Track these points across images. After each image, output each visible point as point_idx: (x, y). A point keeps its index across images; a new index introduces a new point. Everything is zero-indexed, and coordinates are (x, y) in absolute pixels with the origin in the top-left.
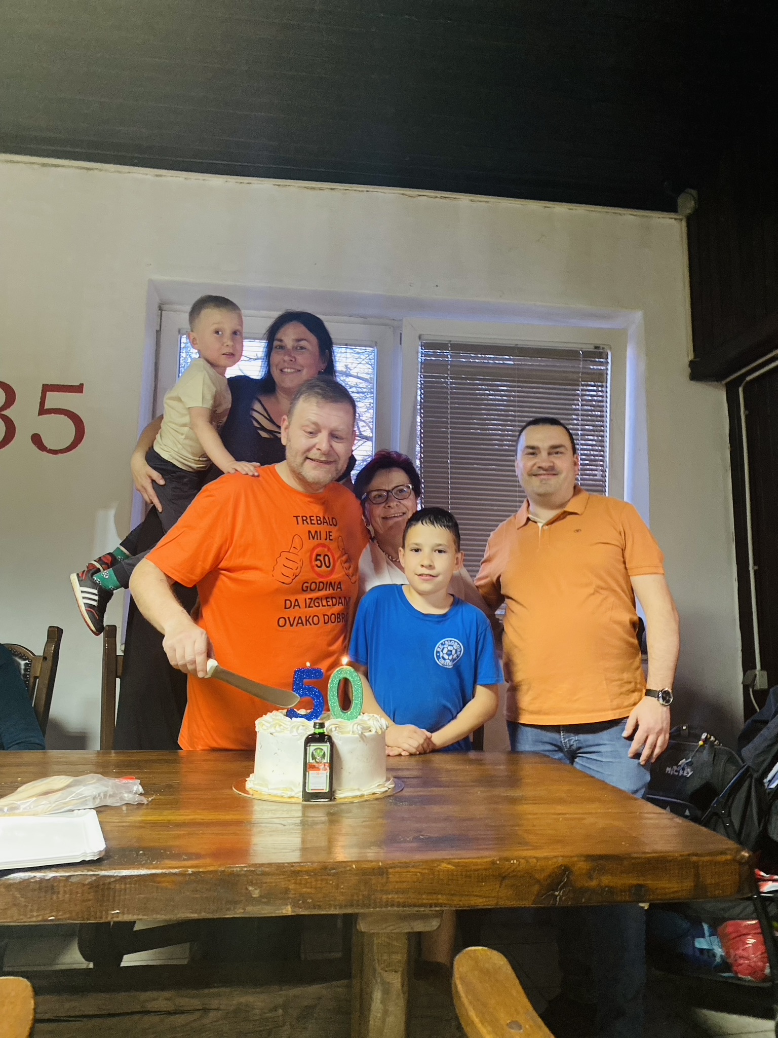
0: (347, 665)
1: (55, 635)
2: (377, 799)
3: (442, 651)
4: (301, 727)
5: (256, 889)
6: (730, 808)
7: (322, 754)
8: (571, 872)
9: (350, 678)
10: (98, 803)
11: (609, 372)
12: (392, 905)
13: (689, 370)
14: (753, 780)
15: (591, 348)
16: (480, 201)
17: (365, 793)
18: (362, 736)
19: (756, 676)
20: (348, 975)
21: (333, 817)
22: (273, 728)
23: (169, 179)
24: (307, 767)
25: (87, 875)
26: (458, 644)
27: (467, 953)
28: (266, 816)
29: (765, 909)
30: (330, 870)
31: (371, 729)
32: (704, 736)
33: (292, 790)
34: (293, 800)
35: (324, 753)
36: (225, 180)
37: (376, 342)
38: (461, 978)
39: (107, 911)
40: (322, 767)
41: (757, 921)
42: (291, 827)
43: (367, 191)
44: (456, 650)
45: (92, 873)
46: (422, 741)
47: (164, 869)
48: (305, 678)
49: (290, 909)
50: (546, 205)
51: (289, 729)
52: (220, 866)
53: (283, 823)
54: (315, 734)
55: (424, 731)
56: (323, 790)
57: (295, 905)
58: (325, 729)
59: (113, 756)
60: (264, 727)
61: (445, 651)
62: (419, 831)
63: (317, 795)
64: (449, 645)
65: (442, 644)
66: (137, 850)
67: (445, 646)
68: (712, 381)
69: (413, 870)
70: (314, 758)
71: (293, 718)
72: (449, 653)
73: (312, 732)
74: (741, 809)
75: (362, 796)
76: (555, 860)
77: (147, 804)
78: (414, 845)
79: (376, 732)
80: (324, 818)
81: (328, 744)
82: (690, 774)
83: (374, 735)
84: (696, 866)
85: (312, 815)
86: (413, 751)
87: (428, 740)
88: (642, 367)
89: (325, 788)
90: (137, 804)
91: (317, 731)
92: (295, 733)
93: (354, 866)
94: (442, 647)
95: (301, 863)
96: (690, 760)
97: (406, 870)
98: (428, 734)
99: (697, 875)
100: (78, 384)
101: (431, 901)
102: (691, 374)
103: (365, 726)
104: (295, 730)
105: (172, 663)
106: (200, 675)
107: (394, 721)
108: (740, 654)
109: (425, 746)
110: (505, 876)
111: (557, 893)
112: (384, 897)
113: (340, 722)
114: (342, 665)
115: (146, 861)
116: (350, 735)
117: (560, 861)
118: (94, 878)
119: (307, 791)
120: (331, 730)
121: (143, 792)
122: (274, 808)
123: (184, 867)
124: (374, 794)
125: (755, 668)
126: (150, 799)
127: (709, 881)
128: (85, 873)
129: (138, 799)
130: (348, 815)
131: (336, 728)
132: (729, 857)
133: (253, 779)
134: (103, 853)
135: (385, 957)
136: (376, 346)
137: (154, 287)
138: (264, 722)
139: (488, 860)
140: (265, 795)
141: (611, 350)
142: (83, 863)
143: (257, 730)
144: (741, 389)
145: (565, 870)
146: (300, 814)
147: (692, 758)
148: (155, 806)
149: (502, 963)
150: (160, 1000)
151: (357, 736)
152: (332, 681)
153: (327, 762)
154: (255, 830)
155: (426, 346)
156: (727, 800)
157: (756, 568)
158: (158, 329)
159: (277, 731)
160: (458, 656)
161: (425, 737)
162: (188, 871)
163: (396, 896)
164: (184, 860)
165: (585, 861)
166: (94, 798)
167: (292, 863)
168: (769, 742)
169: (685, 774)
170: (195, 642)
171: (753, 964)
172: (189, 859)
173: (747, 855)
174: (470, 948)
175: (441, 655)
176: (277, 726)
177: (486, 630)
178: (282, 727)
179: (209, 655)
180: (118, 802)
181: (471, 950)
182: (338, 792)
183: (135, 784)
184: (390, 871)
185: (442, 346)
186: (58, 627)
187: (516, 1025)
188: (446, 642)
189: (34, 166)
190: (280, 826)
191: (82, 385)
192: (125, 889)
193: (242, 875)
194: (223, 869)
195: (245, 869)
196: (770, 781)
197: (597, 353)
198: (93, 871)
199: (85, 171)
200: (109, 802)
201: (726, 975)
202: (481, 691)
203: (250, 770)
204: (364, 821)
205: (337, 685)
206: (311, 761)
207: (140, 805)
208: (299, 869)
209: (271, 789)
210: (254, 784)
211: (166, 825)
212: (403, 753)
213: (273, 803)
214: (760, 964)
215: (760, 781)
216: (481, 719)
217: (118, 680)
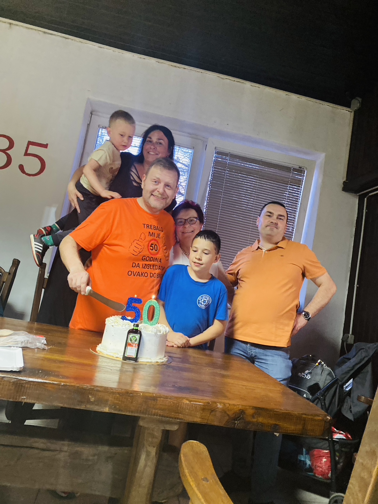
0: (154, 299)
1: (16, 263)
2: (158, 365)
3: (201, 300)
4: (127, 325)
5: (93, 397)
6: (325, 396)
7: (135, 339)
8: (244, 413)
9: (155, 306)
10: (23, 345)
11: (304, 180)
12: (157, 415)
13: (343, 186)
14: (339, 385)
15: (297, 167)
16: (256, 86)
17: (153, 361)
18: (156, 334)
19: (349, 336)
20: (131, 445)
21: (135, 370)
22: (114, 323)
23: (105, 49)
24: (127, 344)
25: (12, 378)
26: (209, 298)
27: (189, 442)
28: (103, 364)
29: (334, 446)
30: (129, 394)
31: (161, 331)
32: (319, 361)
33: (118, 354)
34: (118, 359)
35: (136, 339)
36: (133, 55)
37: (194, 147)
38: (184, 454)
39: (19, 396)
40: (134, 345)
41: (328, 451)
42: (115, 371)
43: (201, 72)
44: (208, 301)
45: (15, 377)
46: (184, 341)
47: (50, 381)
48: (133, 302)
49: (108, 409)
50: (287, 94)
51: (121, 325)
52: (77, 384)
53: (111, 368)
54: (133, 329)
55: (187, 337)
56: (133, 356)
57: (110, 408)
58: (139, 328)
59: (36, 325)
60: (109, 322)
61: (203, 300)
62: (175, 382)
63: (130, 359)
64: (205, 298)
65: (202, 297)
66: (39, 370)
67: (203, 298)
68: (352, 193)
69: (169, 400)
70: (131, 340)
71: (124, 320)
72: (204, 301)
73: (132, 328)
74: (331, 397)
75: (150, 362)
76: (238, 406)
77: (47, 350)
78: (172, 389)
79: (163, 333)
80: (131, 370)
81: (139, 335)
82: (309, 378)
83: (161, 334)
84: (304, 420)
85: (126, 367)
86: (180, 345)
87: (188, 342)
88: (320, 181)
89: (134, 356)
90: (43, 349)
91: (135, 328)
92: (124, 327)
93: (141, 394)
94: (201, 298)
95: (116, 388)
96: (310, 371)
97: (165, 399)
98: (188, 338)
99: (304, 424)
100: (45, 144)
101: (175, 416)
102: (343, 188)
103: (158, 329)
104: (124, 326)
105: (70, 286)
106: (82, 293)
107: (173, 330)
108: (343, 325)
109: (186, 344)
110: (213, 410)
111: (236, 422)
112: (154, 411)
113: (147, 325)
114: (152, 299)
115: (42, 376)
116: (150, 332)
117: (240, 407)
118: (15, 380)
119: (125, 356)
120: (142, 328)
121: (46, 344)
122: (108, 361)
123: (60, 382)
124: (157, 362)
125: (349, 333)
126: (49, 348)
127: (309, 428)
128: (12, 376)
129: (43, 346)
130: (143, 370)
131: (144, 328)
132: (321, 418)
133: (100, 346)
134: (22, 369)
135: (150, 440)
136: (193, 149)
137: (89, 102)
138: (110, 320)
139: (206, 401)
140: (105, 354)
141: (306, 170)
142: (11, 372)
143: (106, 323)
144: (366, 199)
145: (242, 412)
146: (120, 366)
147: (312, 371)
148: (50, 351)
149: (204, 450)
150: (40, 443)
151: (154, 333)
152: (146, 306)
153: (137, 344)
154: (98, 370)
155: (217, 153)
156: (325, 393)
157: (358, 286)
158: (89, 123)
159: (115, 325)
160: (208, 304)
161: (186, 340)
162: (61, 384)
163: (159, 411)
164: (61, 378)
165: (252, 409)
166: (22, 342)
167: (112, 388)
168: (350, 369)
169: (307, 377)
170: (82, 277)
171: (323, 471)
172: (62, 378)
173: (329, 418)
174: (190, 441)
175: (200, 302)
176: (116, 323)
177: (224, 294)
178: (118, 324)
179: (88, 285)
180: (33, 347)
181: (190, 442)
182: (140, 359)
183: (43, 339)
184: (158, 399)
185: (226, 155)
186: (18, 260)
187: (206, 479)
188: (204, 296)
189: (39, 32)
190: (109, 370)
191: (47, 145)
192: (30, 387)
193: (87, 390)
194: (78, 385)
195: (89, 387)
196: (346, 387)
197: (300, 171)
198: (16, 376)
199: (65, 39)
200: (29, 345)
201: (310, 473)
202: (216, 322)
203: (100, 342)
204: (150, 374)
205: (148, 308)
206: (130, 342)
207: (44, 349)
208: (115, 391)
209: (108, 352)
210: (100, 349)
211: (55, 361)
212: (174, 346)
213: (108, 359)
214: (327, 471)
215: (342, 386)
216: (214, 336)
217: (43, 290)
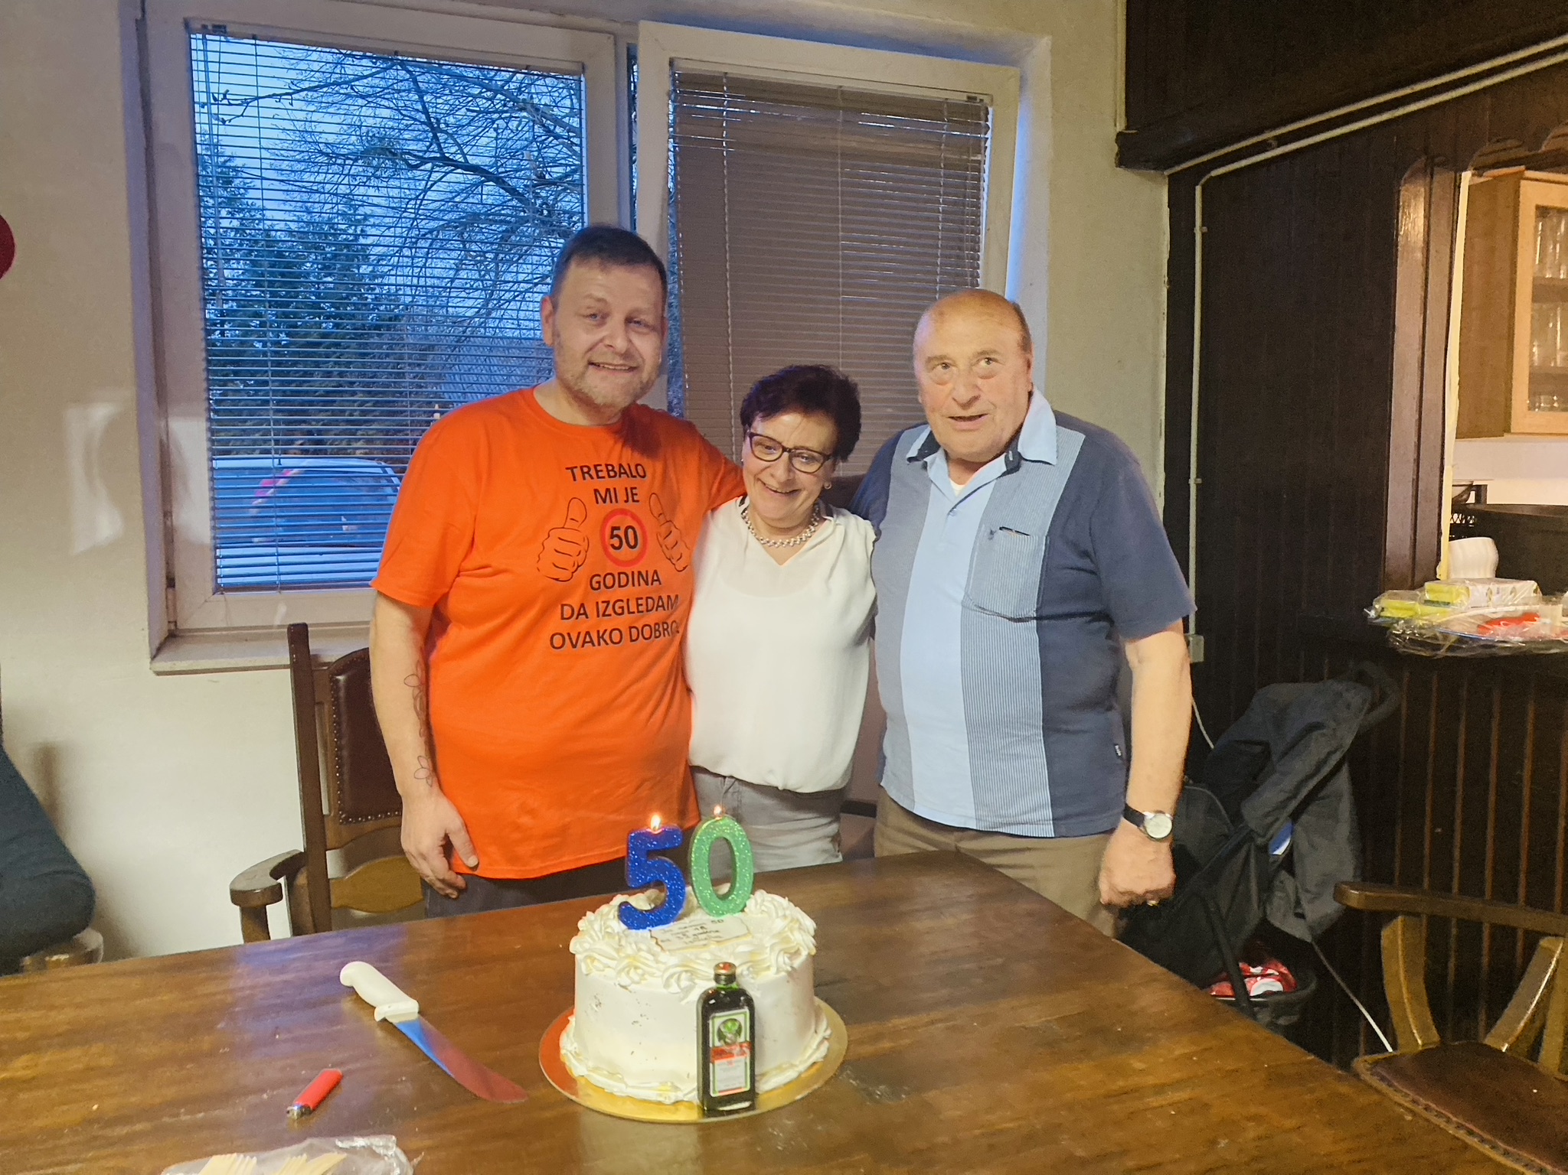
7: (736, 1028)
9: (730, 837)
24: (707, 1055)
35: (740, 1027)
40: (736, 1049)
54: (715, 994)
56: (740, 1088)
63: (730, 1100)
68: (1148, 168)
70: (721, 1036)
81: (746, 1010)
89: (743, 1085)
91: (723, 985)
116: (771, 975)
119: (713, 1095)
131: (750, 973)
151: (784, 973)
153: (746, 1041)
182: (763, 1082)
205: (708, 850)
